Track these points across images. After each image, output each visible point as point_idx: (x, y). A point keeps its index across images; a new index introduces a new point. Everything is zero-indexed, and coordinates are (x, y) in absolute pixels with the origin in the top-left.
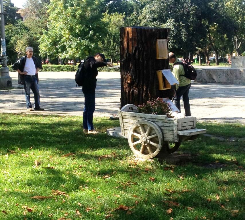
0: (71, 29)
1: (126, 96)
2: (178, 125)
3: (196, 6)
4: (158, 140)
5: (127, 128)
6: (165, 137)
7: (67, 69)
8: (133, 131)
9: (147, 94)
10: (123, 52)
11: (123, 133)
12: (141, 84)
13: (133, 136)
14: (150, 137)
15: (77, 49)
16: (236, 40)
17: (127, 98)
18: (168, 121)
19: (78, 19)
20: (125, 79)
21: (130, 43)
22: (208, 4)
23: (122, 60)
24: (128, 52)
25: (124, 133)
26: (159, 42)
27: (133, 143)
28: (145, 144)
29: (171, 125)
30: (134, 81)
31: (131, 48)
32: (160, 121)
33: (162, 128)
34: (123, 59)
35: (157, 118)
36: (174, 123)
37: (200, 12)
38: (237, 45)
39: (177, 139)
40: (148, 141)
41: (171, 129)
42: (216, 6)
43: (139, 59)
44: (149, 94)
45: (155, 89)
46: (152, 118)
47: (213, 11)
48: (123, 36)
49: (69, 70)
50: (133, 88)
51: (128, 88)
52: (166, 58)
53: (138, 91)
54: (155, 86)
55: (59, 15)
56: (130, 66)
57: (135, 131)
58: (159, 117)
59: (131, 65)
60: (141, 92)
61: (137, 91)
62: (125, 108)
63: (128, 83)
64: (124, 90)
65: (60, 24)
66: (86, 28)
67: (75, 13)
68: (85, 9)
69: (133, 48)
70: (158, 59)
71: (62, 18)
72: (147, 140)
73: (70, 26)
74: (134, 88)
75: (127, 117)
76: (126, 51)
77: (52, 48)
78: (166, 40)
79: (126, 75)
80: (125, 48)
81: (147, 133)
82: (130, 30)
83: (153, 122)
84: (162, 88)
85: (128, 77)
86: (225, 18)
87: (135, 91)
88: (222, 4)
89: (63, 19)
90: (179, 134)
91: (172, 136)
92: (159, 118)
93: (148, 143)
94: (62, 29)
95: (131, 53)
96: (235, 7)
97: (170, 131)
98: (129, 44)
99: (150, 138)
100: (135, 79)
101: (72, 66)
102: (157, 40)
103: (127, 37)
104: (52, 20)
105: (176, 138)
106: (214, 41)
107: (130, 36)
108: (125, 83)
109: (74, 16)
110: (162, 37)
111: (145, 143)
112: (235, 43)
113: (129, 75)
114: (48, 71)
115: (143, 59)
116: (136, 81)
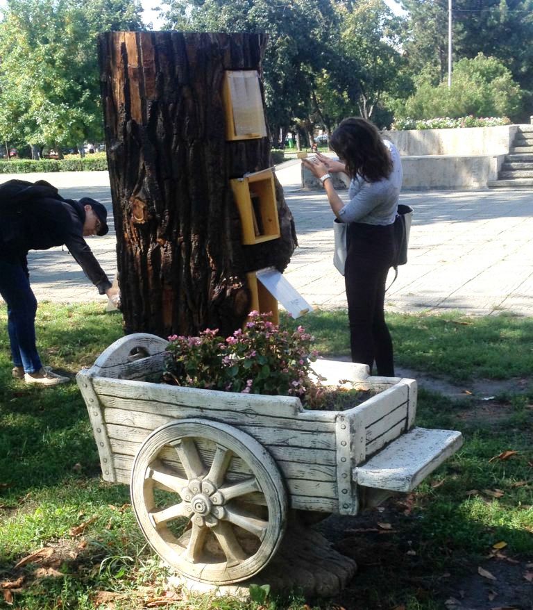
0: (47, 88)
1: (133, 267)
2: (351, 444)
3: (288, 37)
4: (265, 504)
5: (123, 446)
6: (293, 490)
7: (44, 167)
8: (150, 464)
9: (203, 260)
10: (114, 117)
11: (110, 469)
12: (182, 225)
13: (151, 486)
14: (229, 492)
15: (60, 127)
16: (365, 103)
17: (136, 276)
18: (306, 426)
19: (60, 67)
20: (125, 213)
21: (135, 85)
22: (310, 33)
23: (113, 148)
24: (128, 117)
25: (114, 468)
26: (235, 80)
27: (155, 515)
28: (208, 524)
29: (323, 442)
30: (158, 216)
31: (137, 104)
32: (267, 422)
33: (281, 453)
34: (114, 145)
35: (257, 410)
36: (333, 432)
37: (296, 48)
38: (365, 111)
39: (350, 502)
40: (220, 512)
41: (320, 456)
42: (325, 37)
43: (168, 140)
44: (211, 260)
45: (229, 244)
46: (234, 408)
47: (321, 47)
48: (109, 64)
49: (48, 170)
50: (155, 241)
51: (139, 242)
52: (261, 137)
53: (173, 250)
54: (228, 233)
55: (21, 61)
56: (141, 167)
57: (161, 462)
58: (262, 404)
59: (141, 164)
60: (183, 255)
61: (169, 252)
62: (110, 359)
63: (136, 225)
64: (125, 248)
65: (24, 79)
66: (76, 86)
67: (53, 57)
68: (71, 47)
69: (143, 104)
70: (234, 138)
71: (28, 66)
72: (213, 506)
73: (45, 83)
74: (159, 240)
75: (120, 402)
76: (124, 115)
77: (13, 127)
78: (256, 72)
79: (128, 199)
80: (119, 105)
81: (213, 473)
82: (129, 39)
83: (235, 425)
84: (252, 239)
85: (135, 206)
86: (343, 59)
87: (162, 250)
88: (335, 32)
89: (29, 68)
90: (360, 483)
91: (326, 489)
92: (262, 411)
93: (219, 521)
94: (29, 88)
95: (139, 122)
96: (360, 39)
97: (316, 467)
98: (132, 90)
99: (227, 497)
100: (161, 212)
101: (53, 161)
102: (227, 72)
103: (122, 66)
104: (7, 70)
105: (344, 499)
106: (323, 106)
107: (133, 63)
108: (129, 223)
109: (52, 62)
110: (242, 62)
111: (204, 519)
112: (363, 107)
113: (139, 198)
114: (5, 172)
115: (181, 140)
116: (163, 217)
